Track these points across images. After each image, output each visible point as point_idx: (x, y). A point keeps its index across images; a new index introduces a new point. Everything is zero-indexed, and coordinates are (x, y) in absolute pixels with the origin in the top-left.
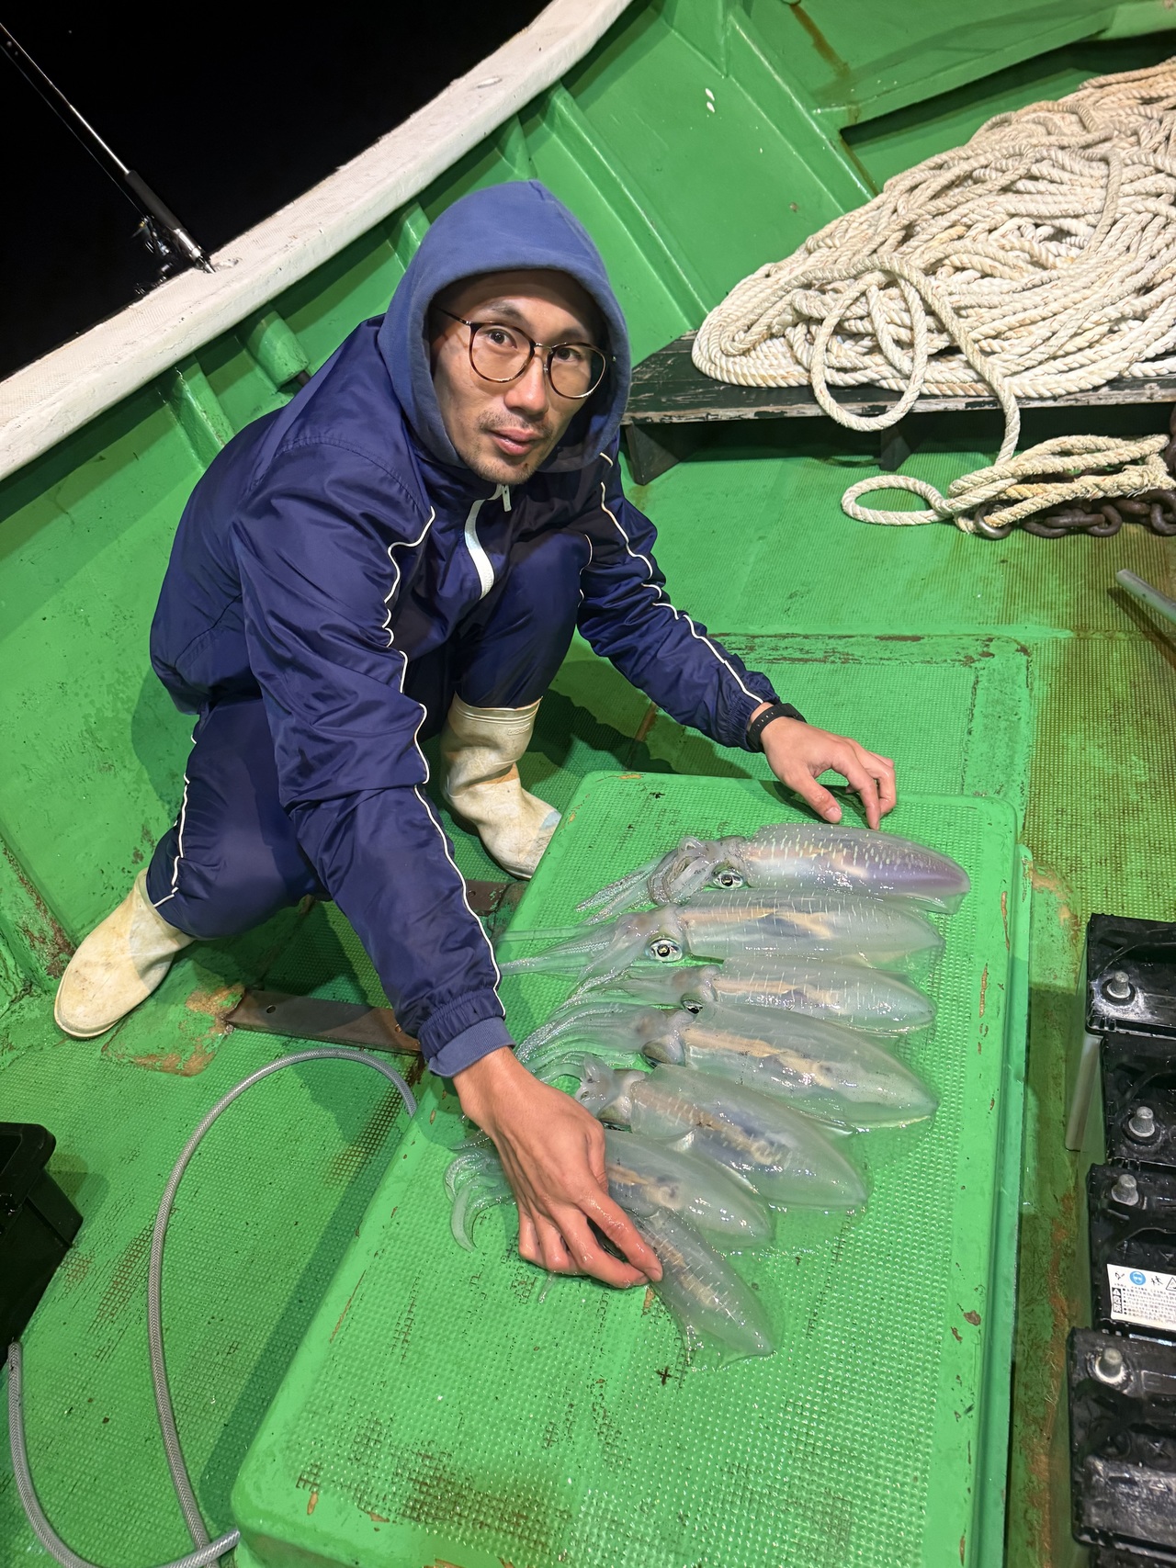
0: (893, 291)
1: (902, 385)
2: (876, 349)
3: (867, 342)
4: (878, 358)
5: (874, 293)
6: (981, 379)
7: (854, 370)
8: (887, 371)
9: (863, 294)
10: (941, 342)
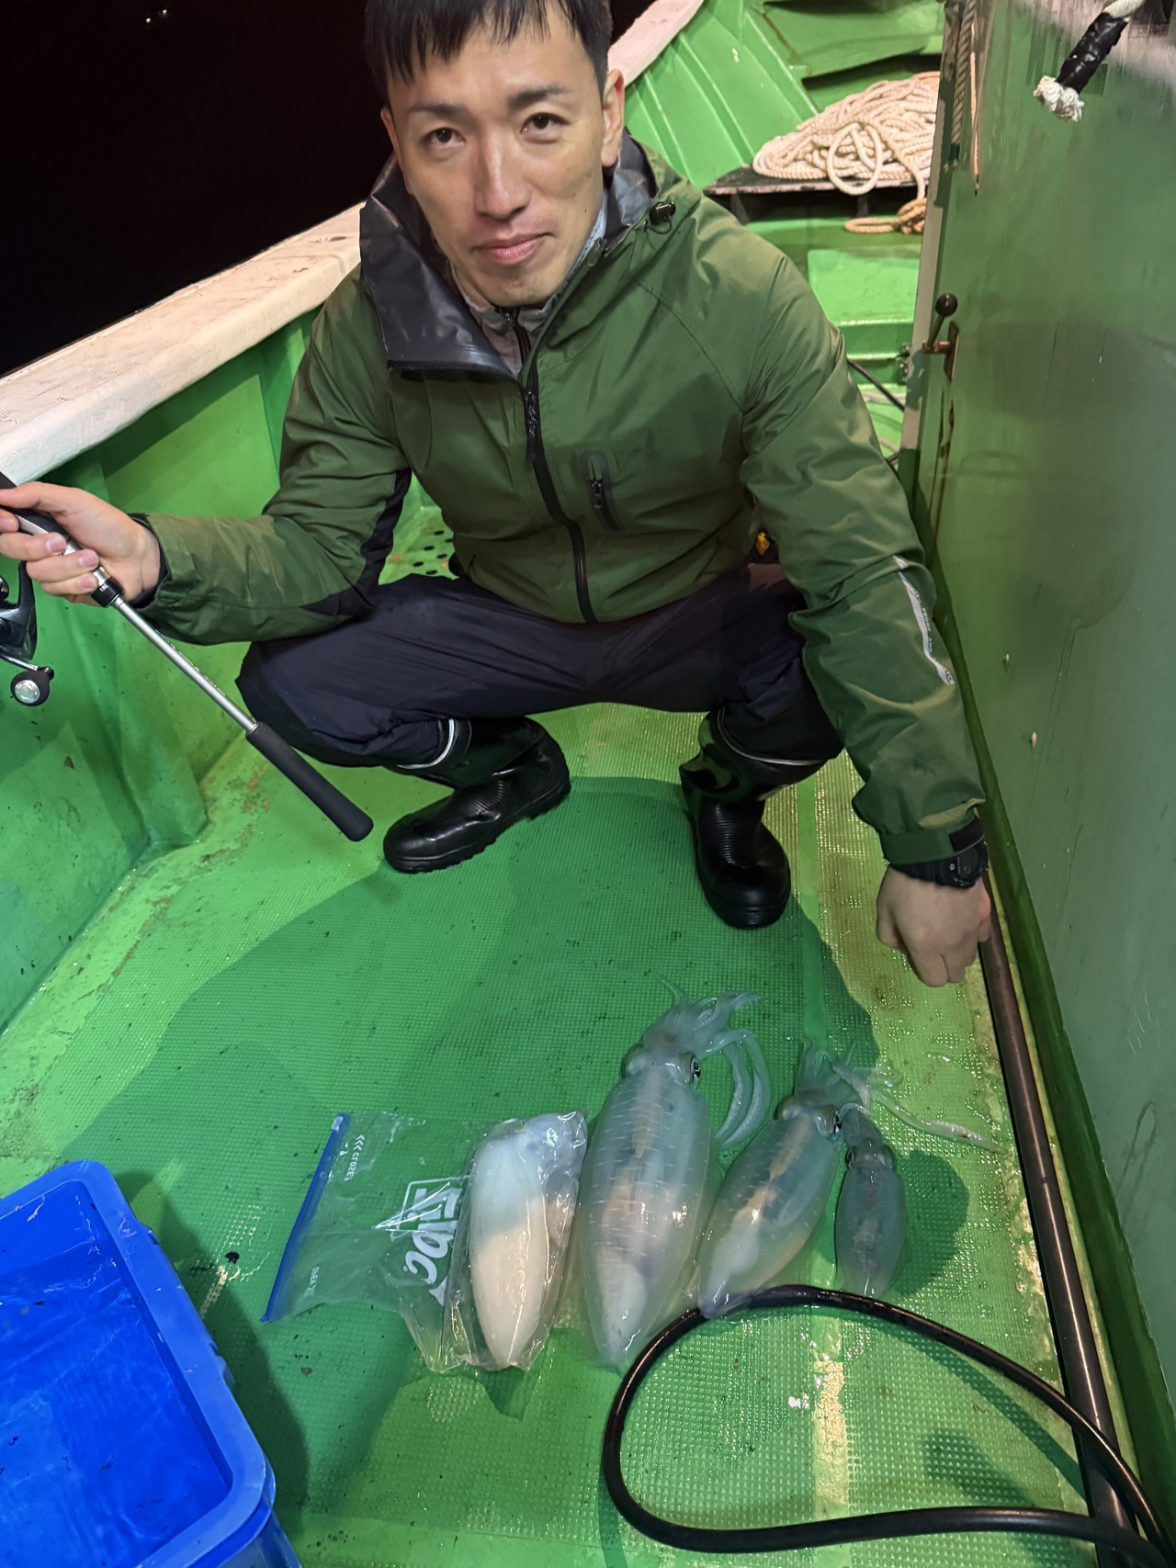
0: (864, 133)
1: (870, 175)
2: (857, 158)
3: (851, 157)
4: (858, 163)
5: (855, 134)
6: (907, 170)
7: (847, 168)
8: (863, 168)
9: (849, 134)
10: (888, 155)
